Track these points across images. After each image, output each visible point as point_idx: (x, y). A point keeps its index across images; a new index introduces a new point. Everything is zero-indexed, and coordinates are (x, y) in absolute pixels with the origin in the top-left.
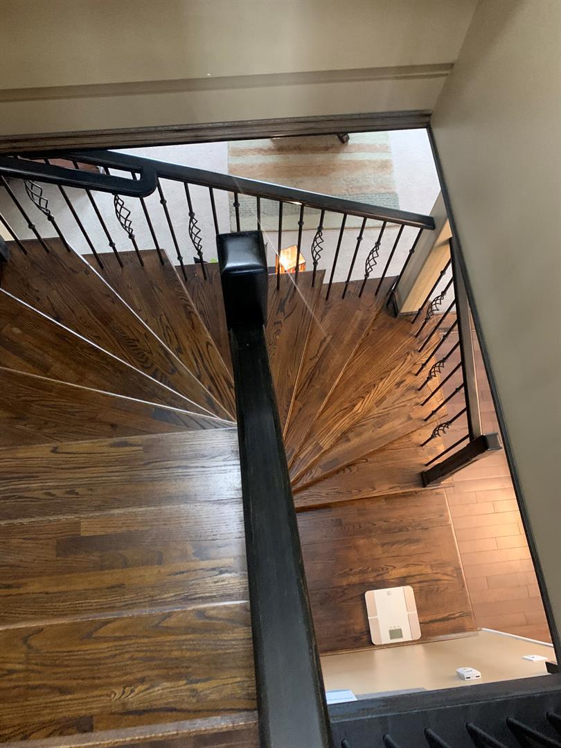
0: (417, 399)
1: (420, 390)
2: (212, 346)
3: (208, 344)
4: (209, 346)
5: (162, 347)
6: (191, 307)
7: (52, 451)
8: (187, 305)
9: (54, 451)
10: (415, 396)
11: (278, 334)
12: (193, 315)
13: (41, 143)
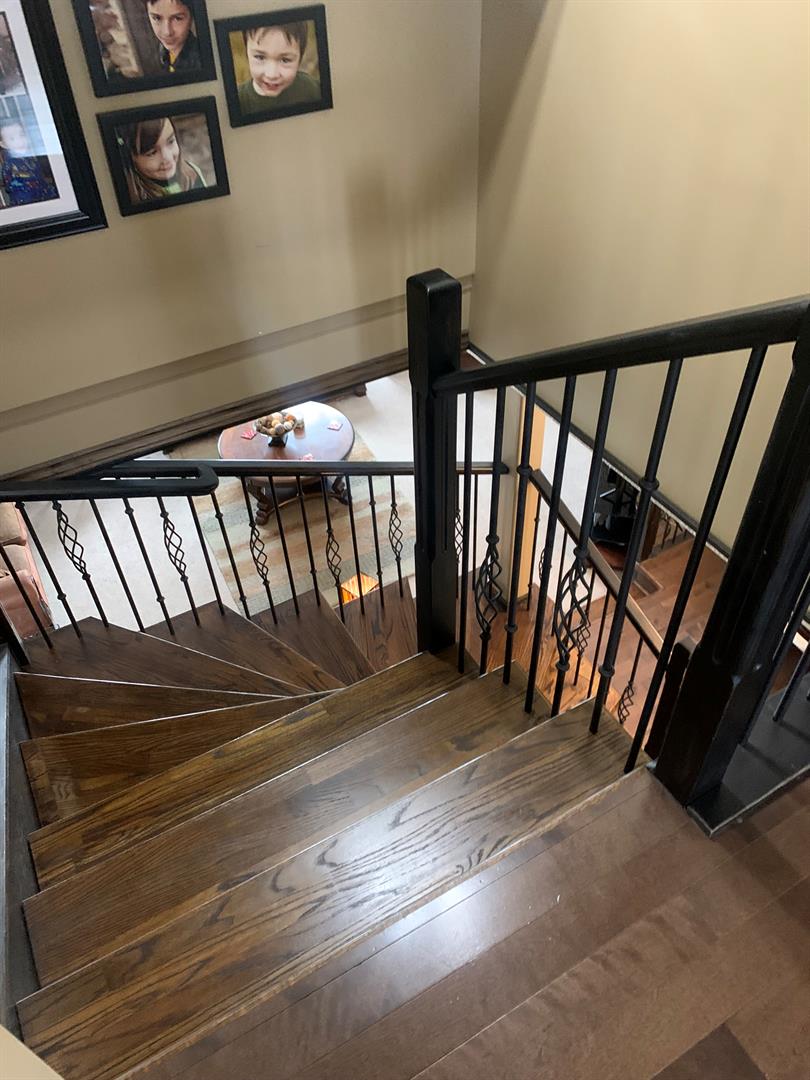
0: (578, 696)
1: (575, 684)
2: (321, 673)
3: (316, 673)
4: (319, 675)
5: (268, 680)
6: (277, 643)
7: (215, 758)
8: (271, 643)
9: (218, 755)
10: (574, 693)
11: (387, 658)
12: (284, 651)
13: (86, 461)
